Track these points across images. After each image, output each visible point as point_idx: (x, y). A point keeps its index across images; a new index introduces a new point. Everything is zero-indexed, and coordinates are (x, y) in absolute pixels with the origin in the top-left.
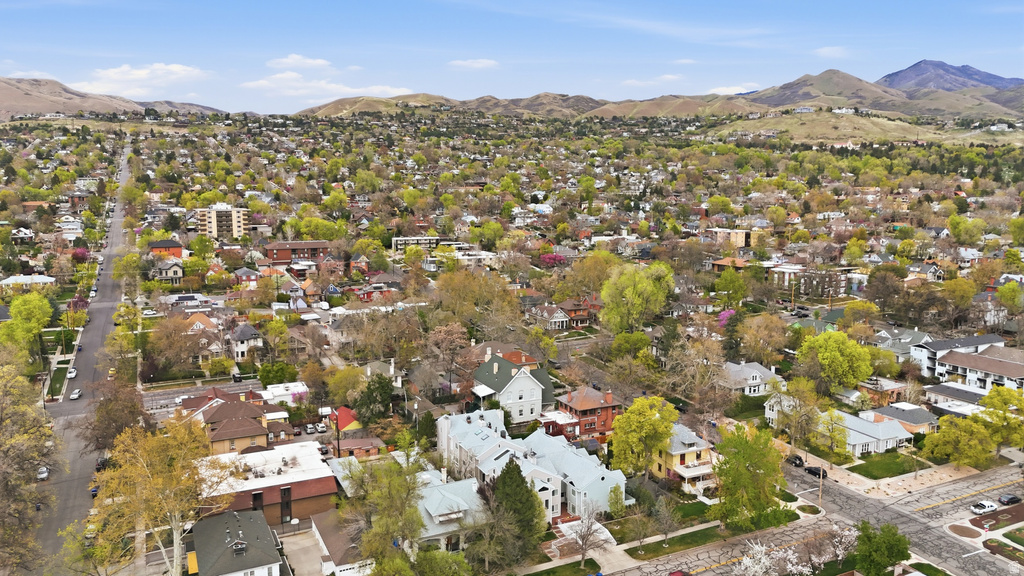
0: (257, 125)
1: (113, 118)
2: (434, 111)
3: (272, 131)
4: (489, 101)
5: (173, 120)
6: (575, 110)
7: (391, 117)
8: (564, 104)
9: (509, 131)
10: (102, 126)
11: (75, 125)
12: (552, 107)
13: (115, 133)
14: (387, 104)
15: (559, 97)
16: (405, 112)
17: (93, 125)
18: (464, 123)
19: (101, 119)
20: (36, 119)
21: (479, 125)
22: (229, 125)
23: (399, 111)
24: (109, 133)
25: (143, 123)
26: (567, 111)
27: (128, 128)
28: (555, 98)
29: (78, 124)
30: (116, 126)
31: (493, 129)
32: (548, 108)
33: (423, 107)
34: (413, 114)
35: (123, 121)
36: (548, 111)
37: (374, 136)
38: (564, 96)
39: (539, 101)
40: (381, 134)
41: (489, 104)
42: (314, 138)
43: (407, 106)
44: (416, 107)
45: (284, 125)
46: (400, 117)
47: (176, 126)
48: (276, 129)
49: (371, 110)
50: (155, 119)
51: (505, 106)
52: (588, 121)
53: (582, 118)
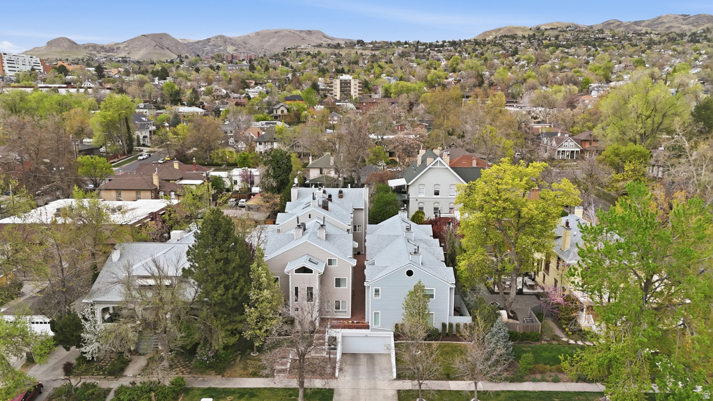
0: (424, 47)
1: (338, 46)
2: (560, 31)
3: (434, 50)
4: (613, 23)
5: (371, 46)
6: (694, 26)
7: (524, 37)
8: (684, 22)
9: (623, 42)
10: (330, 51)
11: (314, 51)
12: (671, 24)
13: (335, 55)
14: (524, 29)
15: (680, 17)
16: (536, 34)
17: (324, 51)
18: (584, 38)
19: (331, 48)
20: (296, 48)
21: (596, 39)
22: (406, 47)
23: (531, 33)
24: (332, 54)
25: (353, 48)
26: (685, 27)
27: (343, 52)
28: (676, 18)
29: (316, 50)
30: (337, 51)
31: (609, 41)
32: (667, 25)
33: (552, 29)
34: (543, 35)
35: (343, 48)
36: (667, 28)
37: (505, 49)
38: (686, 16)
39: (660, 21)
40: (511, 48)
41: (612, 26)
42: (460, 52)
43: (539, 29)
44: (546, 30)
45: (442, 46)
46: (531, 38)
47: (372, 50)
48: (436, 49)
49: (509, 34)
50: (361, 46)
51: (627, 27)
52: (704, 32)
53: (699, 30)
